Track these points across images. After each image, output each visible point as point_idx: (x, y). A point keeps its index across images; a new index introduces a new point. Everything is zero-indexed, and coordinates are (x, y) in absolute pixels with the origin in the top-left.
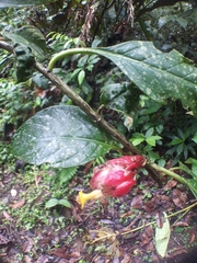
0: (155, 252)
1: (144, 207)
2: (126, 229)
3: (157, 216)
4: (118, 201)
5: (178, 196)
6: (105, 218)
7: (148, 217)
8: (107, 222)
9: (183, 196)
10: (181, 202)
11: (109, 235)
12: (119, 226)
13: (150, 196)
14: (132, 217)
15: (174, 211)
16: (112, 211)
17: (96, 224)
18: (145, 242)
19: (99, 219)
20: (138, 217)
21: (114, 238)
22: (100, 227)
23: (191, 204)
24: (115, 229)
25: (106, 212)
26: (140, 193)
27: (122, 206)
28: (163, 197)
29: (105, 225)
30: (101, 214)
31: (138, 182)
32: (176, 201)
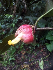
0: (40, 69)
1: (35, 57)
2: (31, 64)
3: (39, 59)
4: (28, 57)
5: (44, 53)
6: (25, 62)
7: (37, 60)
8: (26, 63)
9: (46, 53)
10: (45, 55)
11: (27, 66)
12: (29, 63)
13: (36, 54)
14: (32, 60)
15: (43, 57)
16: (27, 60)
17: (23, 64)
18: (37, 66)
19: (24, 62)
20: (34, 60)
21: (28, 67)
22: (24, 64)
23: (48, 55)
24: (28, 64)
25: (25, 60)
26: (34, 54)
27: (29, 58)
28: (40, 54)
29: (25, 63)
30: (24, 61)
31: (33, 51)
32: (44, 55)
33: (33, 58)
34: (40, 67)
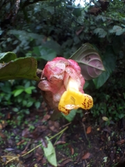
0: (49, 164)
1: (31, 136)
2: (23, 152)
4: (13, 134)
5: (53, 125)
6: (8, 147)
7: (36, 141)
8: (10, 149)
9: (57, 124)
10: (56, 128)
11: (14, 158)
12: (18, 151)
13: (33, 128)
14: (25, 143)
15: (52, 135)
16: (10, 142)
17: (3, 152)
18: (40, 159)
19: (4, 149)
20: (29, 143)
21: (18, 159)
22: (6, 153)
23: (63, 128)
24: (16, 154)
25: (7, 143)
26: (26, 127)
27: (16, 138)
28: (43, 127)
29: (9, 151)
30: (4, 145)
31: (24, 119)
32: (52, 128)
33: (27, 136)
34: (47, 160)
